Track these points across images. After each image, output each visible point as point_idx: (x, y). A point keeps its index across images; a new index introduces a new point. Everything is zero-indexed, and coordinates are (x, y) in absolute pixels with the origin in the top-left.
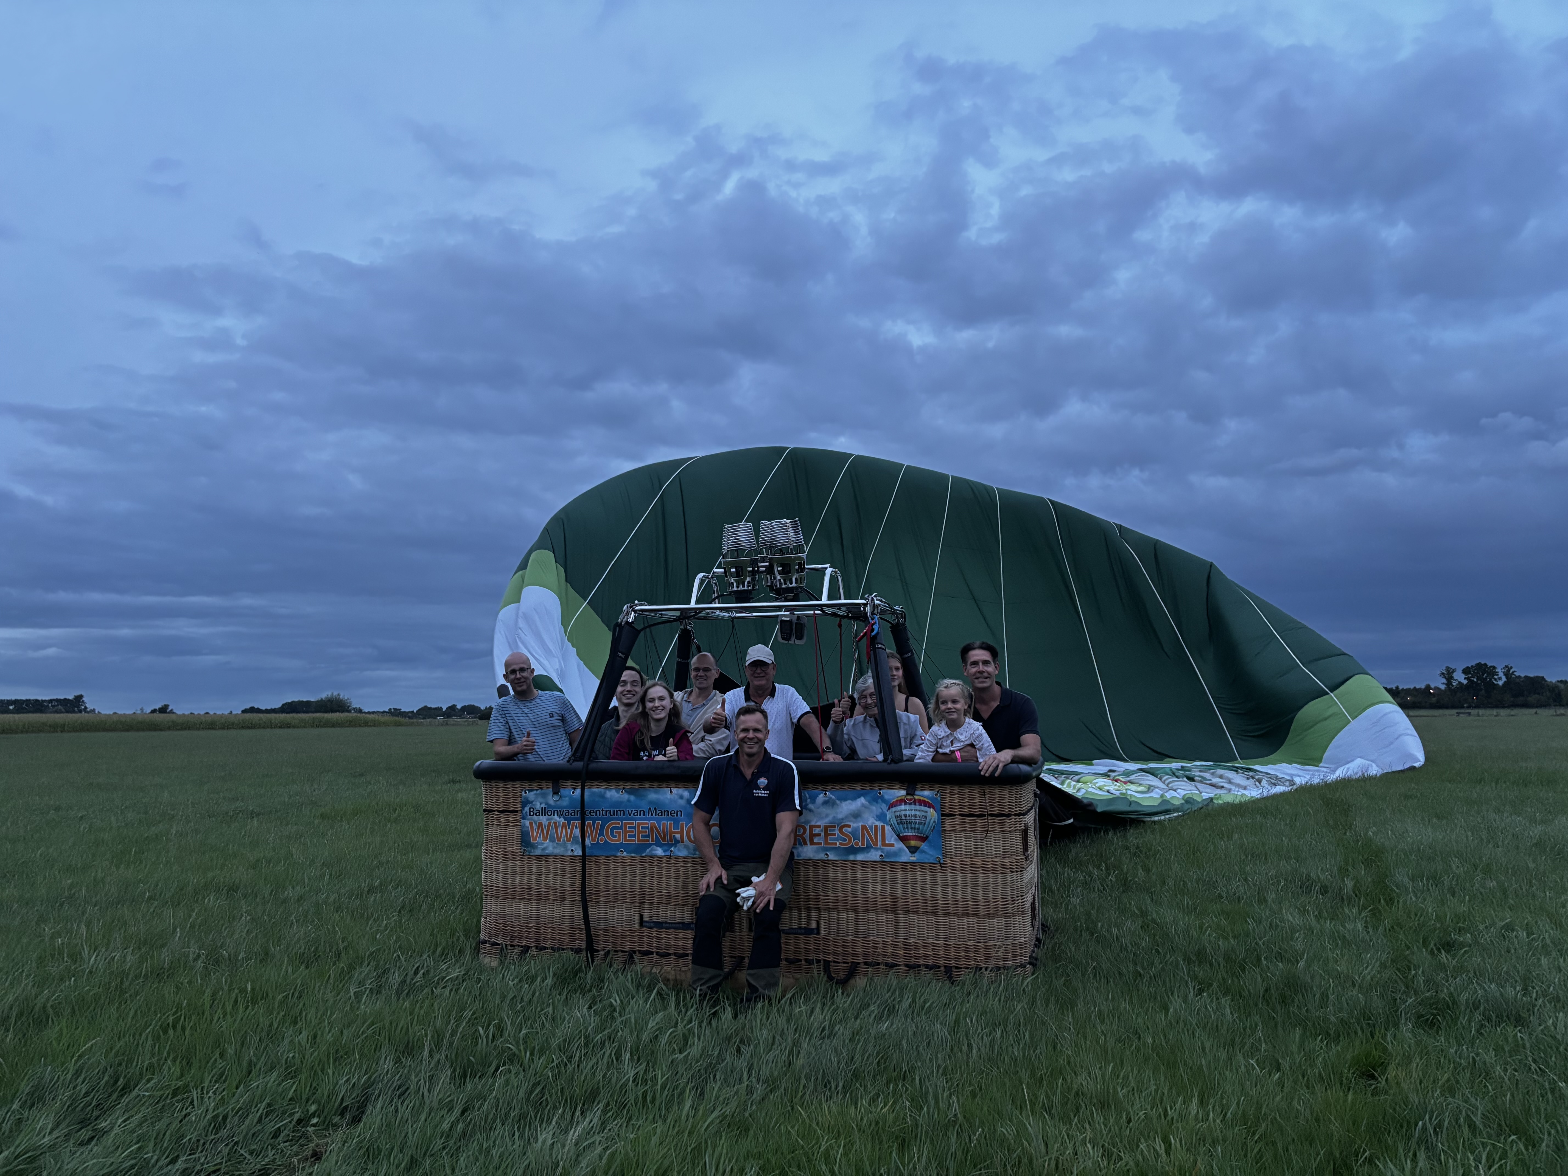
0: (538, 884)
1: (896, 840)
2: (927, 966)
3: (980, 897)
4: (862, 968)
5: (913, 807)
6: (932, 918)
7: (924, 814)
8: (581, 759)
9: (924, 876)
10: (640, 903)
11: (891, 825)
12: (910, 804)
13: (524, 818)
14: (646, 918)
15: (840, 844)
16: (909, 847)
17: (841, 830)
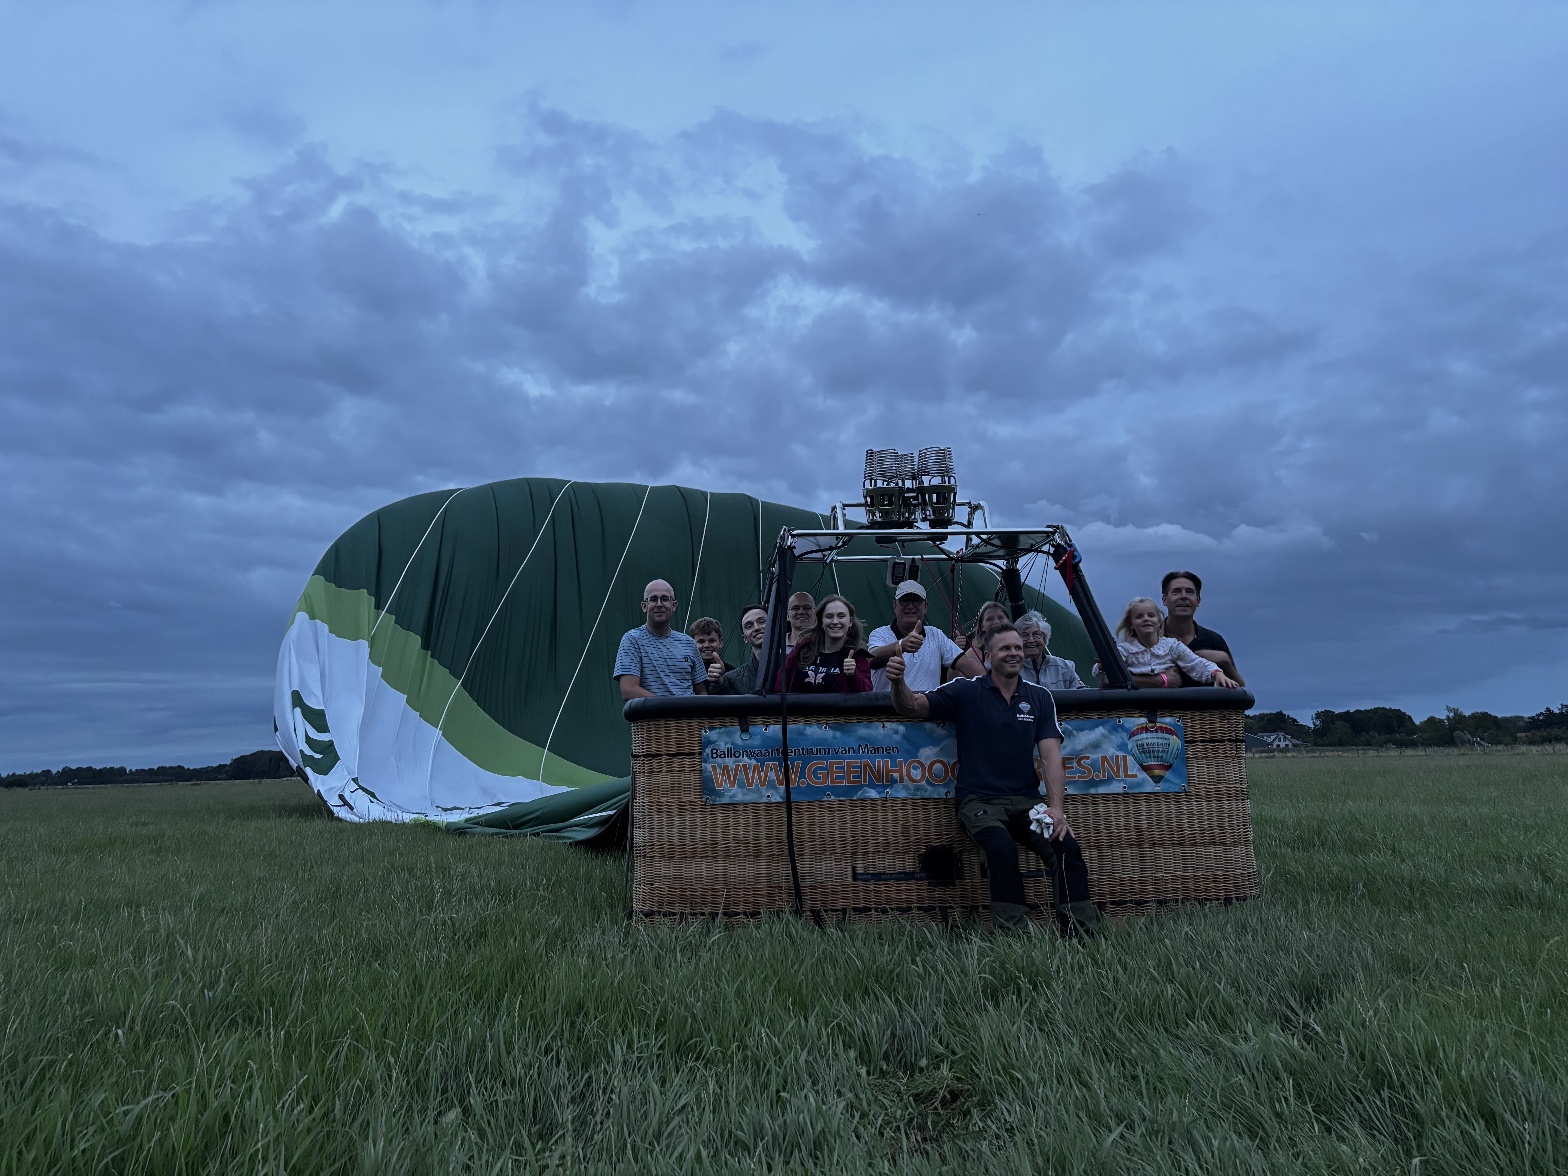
0: (725, 838)
1: (1138, 770)
5: (1154, 735)
6: (1179, 850)
7: (1166, 741)
9: (1168, 806)
10: (852, 853)
11: (1133, 755)
12: (1152, 732)
13: (703, 761)
14: (860, 870)
15: (1079, 777)
16: (1152, 777)
17: (1079, 763)
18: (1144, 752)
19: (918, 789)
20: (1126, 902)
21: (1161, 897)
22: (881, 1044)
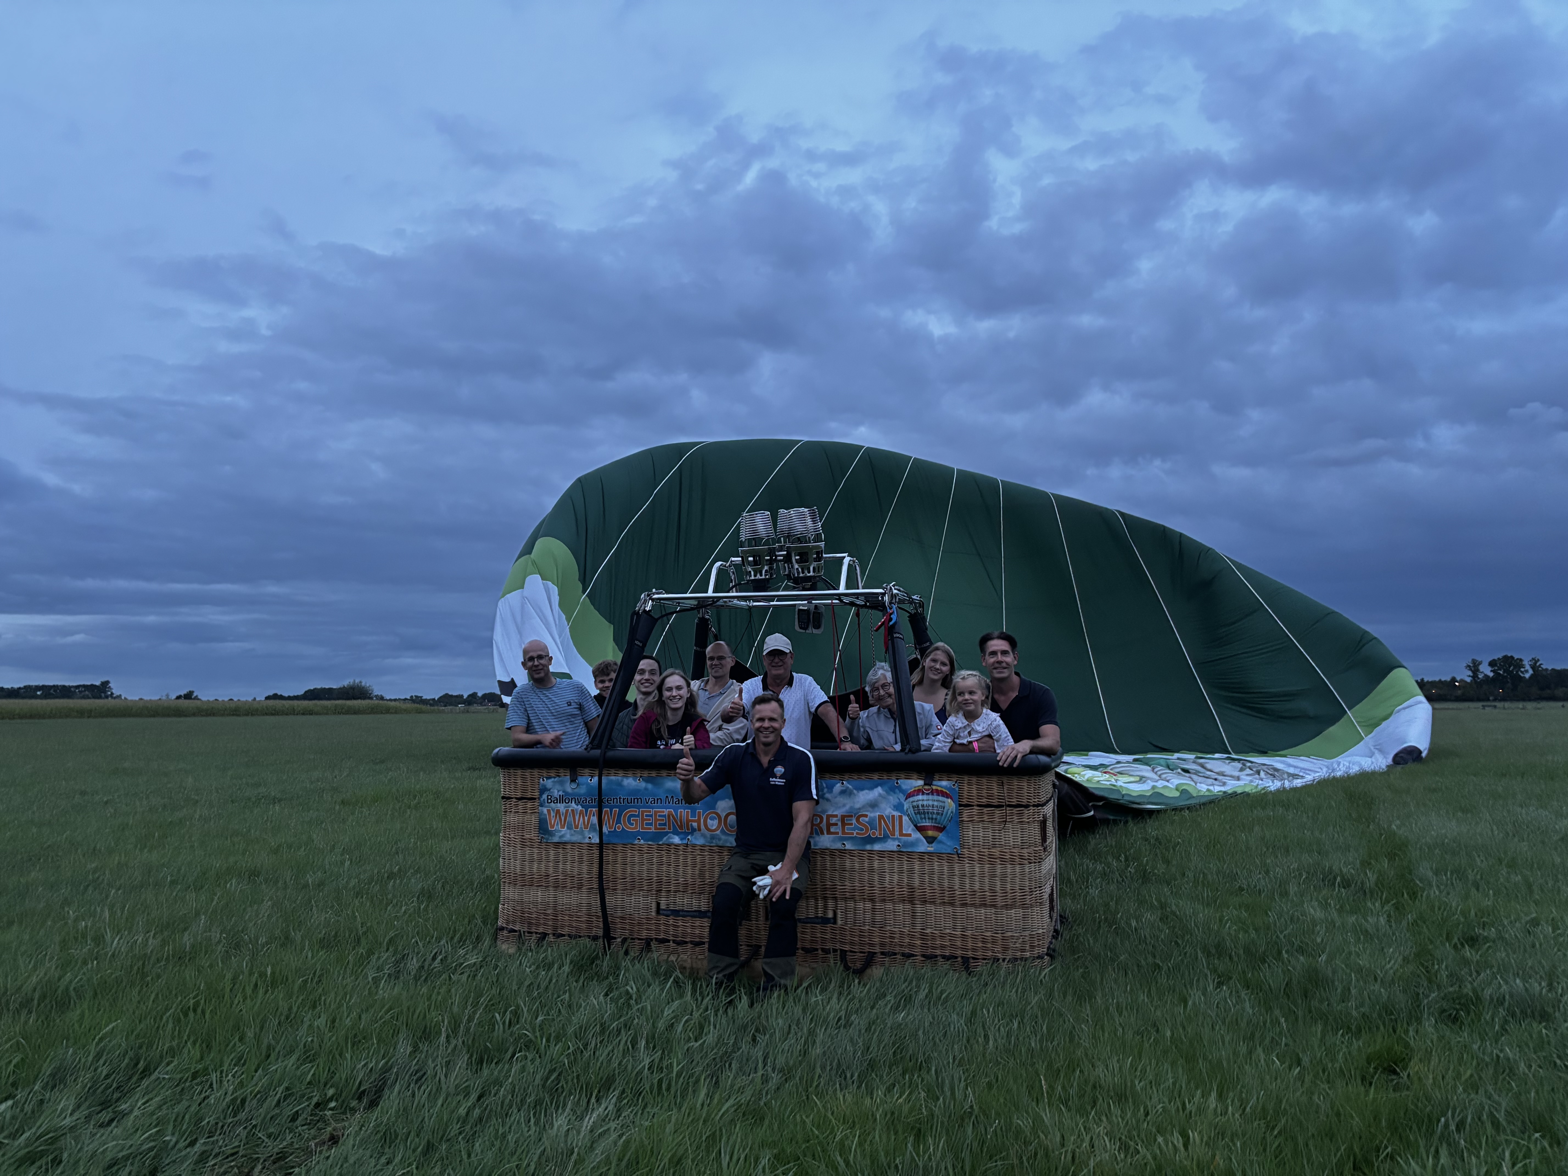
0: (556, 871)
1: (913, 830)
2: (944, 957)
3: (998, 888)
4: (879, 958)
5: (930, 797)
6: (949, 909)
7: (941, 804)
8: (598, 747)
9: (941, 866)
10: (657, 891)
11: (908, 815)
12: (928, 794)
13: (541, 805)
14: (663, 907)
15: (857, 833)
16: (926, 838)
17: (858, 820)
18: (919, 813)
19: (713, 837)
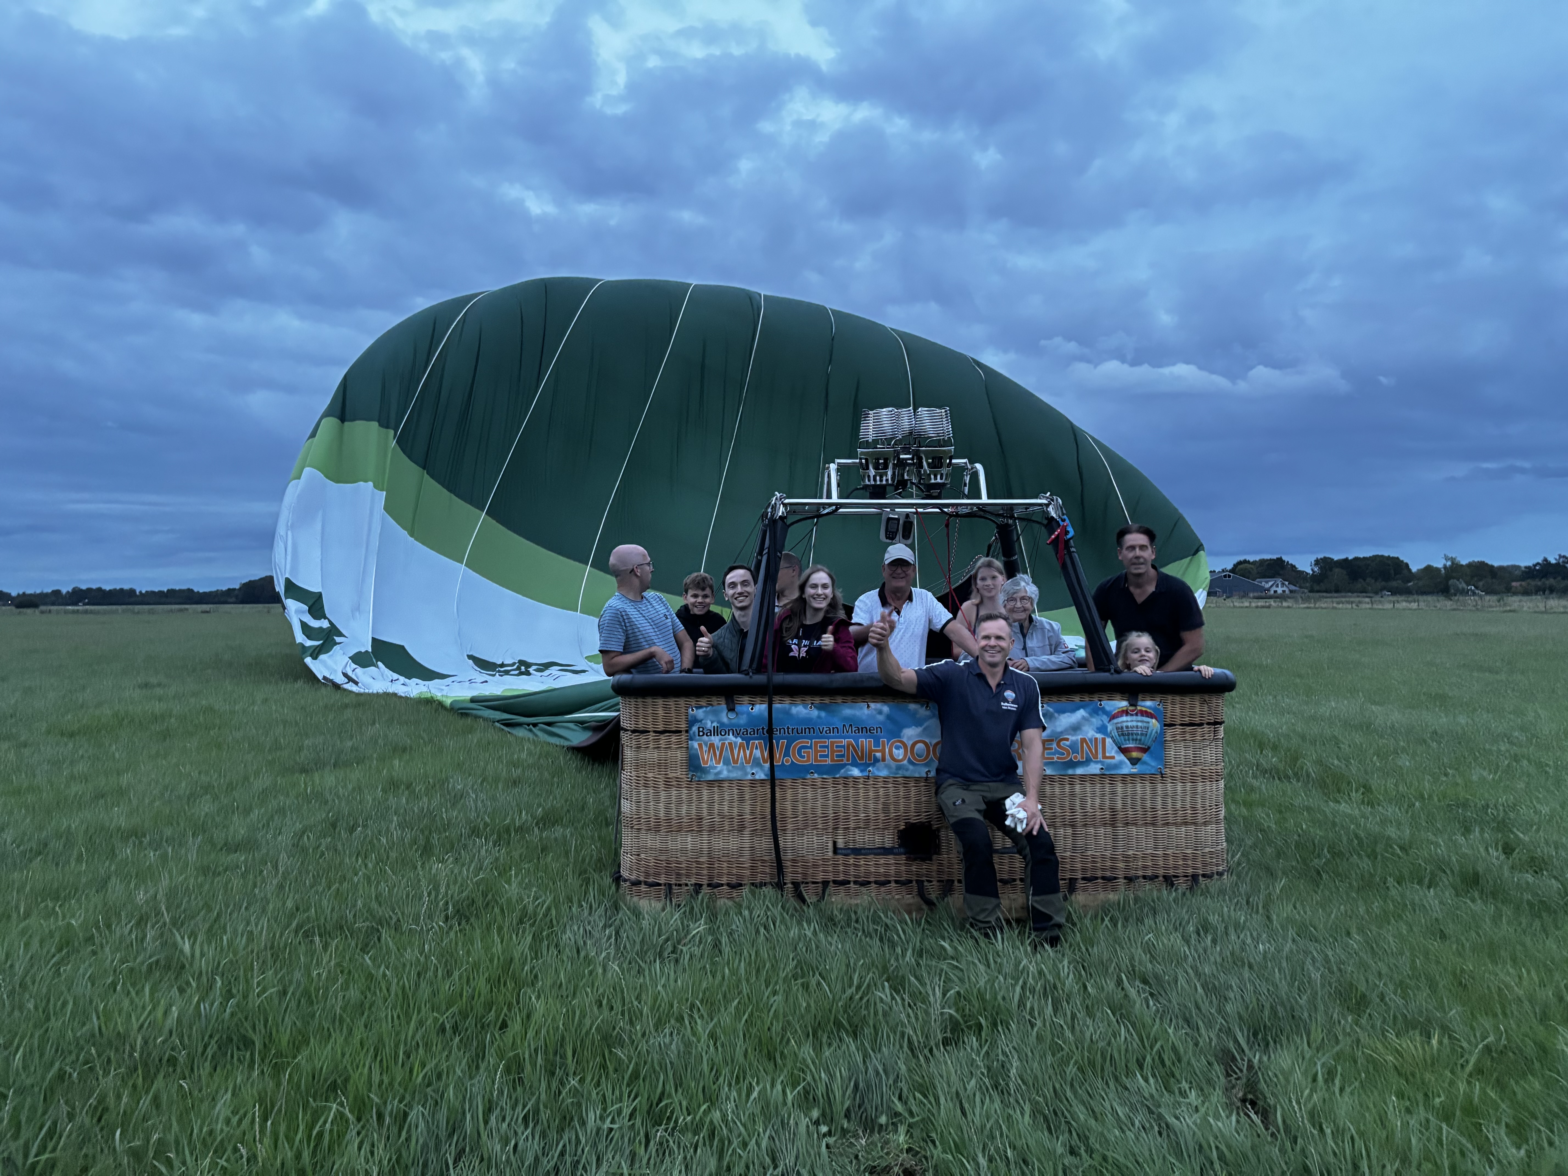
0: (710, 814)
1: (1116, 752)
2: (1144, 877)
3: (1199, 806)
4: (1080, 884)
5: (1134, 718)
6: (1151, 829)
7: (1145, 724)
9: (1144, 787)
10: (833, 829)
11: (1112, 737)
12: (1132, 715)
13: (692, 739)
14: (841, 844)
15: (1058, 758)
16: (1130, 759)
17: (1058, 745)
18: (1123, 735)
19: (899, 768)
20: (1097, 878)
21: (1132, 873)
22: (842, 1100)
